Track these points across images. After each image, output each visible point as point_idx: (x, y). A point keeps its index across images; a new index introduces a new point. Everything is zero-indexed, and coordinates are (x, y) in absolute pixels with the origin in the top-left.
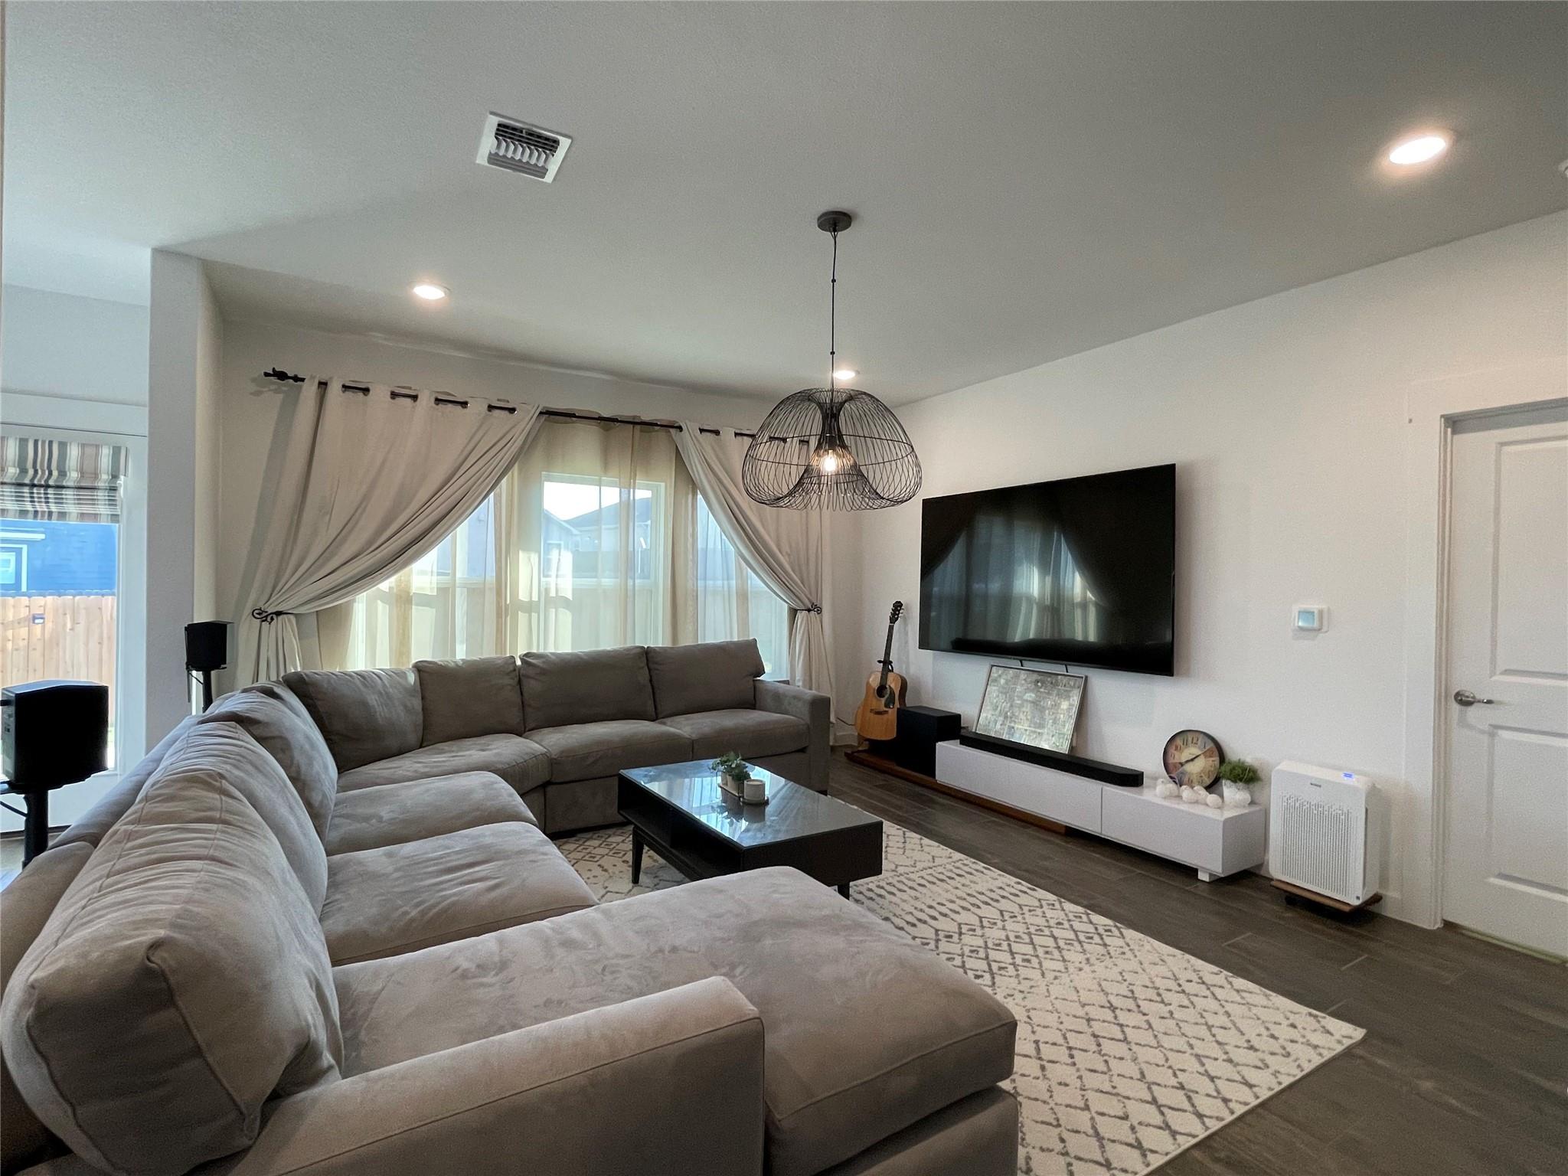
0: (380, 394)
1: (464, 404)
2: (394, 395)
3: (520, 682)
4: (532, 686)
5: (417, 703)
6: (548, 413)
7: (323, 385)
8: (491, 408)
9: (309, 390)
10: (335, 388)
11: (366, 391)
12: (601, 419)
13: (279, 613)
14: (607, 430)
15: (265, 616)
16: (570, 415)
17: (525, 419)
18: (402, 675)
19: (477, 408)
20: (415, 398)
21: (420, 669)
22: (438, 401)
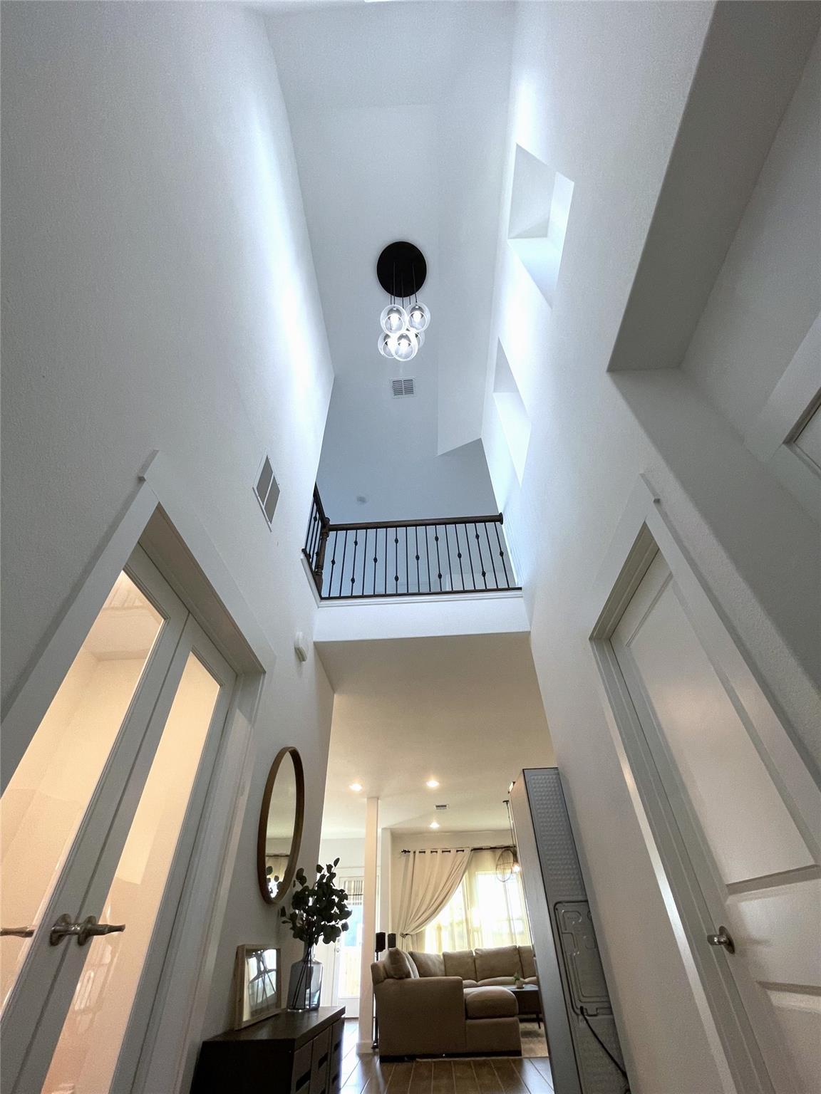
0: (428, 852)
1: (450, 851)
2: (432, 852)
3: (474, 961)
4: (478, 962)
5: (443, 967)
6: (475, 849)
7: (415, 852)
8: (457, 851)
9: (411, 854)
10: (417, 853)
11: (424, 852)
12: (491, 848)
13: (407, 934)
14: (493, 851)
15: (404, 936)
16: (481, 849)
17: (467, 852)
18: (438, 956)
19: (453, 851)
20: (437, 852)
21: (444, 955)
22: (443, 852)
